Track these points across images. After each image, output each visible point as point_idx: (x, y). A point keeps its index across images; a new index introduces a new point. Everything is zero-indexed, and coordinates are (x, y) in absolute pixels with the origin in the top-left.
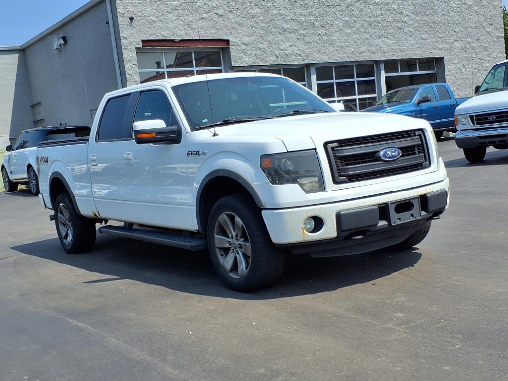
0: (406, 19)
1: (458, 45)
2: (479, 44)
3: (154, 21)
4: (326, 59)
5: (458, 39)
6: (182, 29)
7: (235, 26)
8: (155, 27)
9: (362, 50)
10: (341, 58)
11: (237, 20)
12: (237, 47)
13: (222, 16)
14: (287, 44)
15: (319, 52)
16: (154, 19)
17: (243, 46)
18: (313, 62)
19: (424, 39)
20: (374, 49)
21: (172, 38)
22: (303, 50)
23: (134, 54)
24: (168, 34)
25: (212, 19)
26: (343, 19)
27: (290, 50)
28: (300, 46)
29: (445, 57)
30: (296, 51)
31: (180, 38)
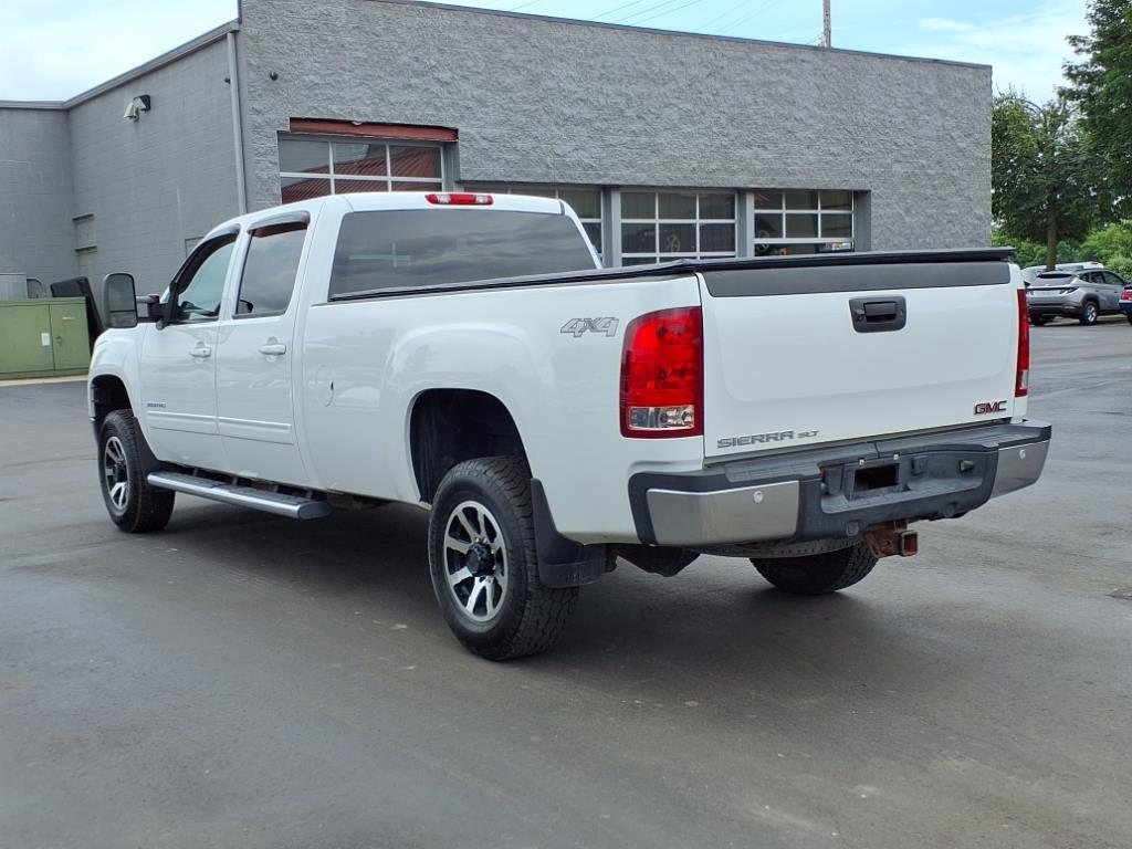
0: (802, 115)
1: (899, 169)
2: (941, 171)
3: (316, 84)
4: (643, 179)
5: (901, 158)
6: (368, 102)
7: (471, 104)
8: (316, 95)
9: (713, 166)
10: (671, 180)
11: (475, 93)
12: (473, 143)
13: (447, 83)
14: (569, 146)
15: (630, 165)
16: (316, 81)
17: (485, 144)
18: (618, 182)
19: (833, 154)
20: (736, 167)
21: (349, 118)
22: (599, 159)
23: (274, 143)
24: (341, 110)
25: (426, 89)
26: (681, 106)
27: (574, 157)
28: (594, 150)
29: (873, 191)
30: (586, 161)
31: (365, 120)
